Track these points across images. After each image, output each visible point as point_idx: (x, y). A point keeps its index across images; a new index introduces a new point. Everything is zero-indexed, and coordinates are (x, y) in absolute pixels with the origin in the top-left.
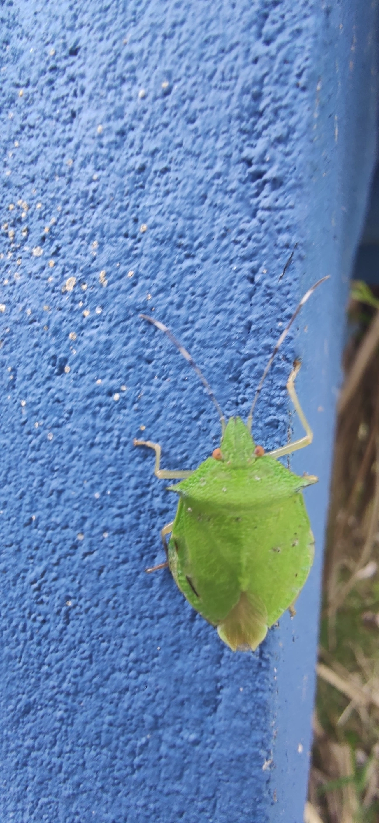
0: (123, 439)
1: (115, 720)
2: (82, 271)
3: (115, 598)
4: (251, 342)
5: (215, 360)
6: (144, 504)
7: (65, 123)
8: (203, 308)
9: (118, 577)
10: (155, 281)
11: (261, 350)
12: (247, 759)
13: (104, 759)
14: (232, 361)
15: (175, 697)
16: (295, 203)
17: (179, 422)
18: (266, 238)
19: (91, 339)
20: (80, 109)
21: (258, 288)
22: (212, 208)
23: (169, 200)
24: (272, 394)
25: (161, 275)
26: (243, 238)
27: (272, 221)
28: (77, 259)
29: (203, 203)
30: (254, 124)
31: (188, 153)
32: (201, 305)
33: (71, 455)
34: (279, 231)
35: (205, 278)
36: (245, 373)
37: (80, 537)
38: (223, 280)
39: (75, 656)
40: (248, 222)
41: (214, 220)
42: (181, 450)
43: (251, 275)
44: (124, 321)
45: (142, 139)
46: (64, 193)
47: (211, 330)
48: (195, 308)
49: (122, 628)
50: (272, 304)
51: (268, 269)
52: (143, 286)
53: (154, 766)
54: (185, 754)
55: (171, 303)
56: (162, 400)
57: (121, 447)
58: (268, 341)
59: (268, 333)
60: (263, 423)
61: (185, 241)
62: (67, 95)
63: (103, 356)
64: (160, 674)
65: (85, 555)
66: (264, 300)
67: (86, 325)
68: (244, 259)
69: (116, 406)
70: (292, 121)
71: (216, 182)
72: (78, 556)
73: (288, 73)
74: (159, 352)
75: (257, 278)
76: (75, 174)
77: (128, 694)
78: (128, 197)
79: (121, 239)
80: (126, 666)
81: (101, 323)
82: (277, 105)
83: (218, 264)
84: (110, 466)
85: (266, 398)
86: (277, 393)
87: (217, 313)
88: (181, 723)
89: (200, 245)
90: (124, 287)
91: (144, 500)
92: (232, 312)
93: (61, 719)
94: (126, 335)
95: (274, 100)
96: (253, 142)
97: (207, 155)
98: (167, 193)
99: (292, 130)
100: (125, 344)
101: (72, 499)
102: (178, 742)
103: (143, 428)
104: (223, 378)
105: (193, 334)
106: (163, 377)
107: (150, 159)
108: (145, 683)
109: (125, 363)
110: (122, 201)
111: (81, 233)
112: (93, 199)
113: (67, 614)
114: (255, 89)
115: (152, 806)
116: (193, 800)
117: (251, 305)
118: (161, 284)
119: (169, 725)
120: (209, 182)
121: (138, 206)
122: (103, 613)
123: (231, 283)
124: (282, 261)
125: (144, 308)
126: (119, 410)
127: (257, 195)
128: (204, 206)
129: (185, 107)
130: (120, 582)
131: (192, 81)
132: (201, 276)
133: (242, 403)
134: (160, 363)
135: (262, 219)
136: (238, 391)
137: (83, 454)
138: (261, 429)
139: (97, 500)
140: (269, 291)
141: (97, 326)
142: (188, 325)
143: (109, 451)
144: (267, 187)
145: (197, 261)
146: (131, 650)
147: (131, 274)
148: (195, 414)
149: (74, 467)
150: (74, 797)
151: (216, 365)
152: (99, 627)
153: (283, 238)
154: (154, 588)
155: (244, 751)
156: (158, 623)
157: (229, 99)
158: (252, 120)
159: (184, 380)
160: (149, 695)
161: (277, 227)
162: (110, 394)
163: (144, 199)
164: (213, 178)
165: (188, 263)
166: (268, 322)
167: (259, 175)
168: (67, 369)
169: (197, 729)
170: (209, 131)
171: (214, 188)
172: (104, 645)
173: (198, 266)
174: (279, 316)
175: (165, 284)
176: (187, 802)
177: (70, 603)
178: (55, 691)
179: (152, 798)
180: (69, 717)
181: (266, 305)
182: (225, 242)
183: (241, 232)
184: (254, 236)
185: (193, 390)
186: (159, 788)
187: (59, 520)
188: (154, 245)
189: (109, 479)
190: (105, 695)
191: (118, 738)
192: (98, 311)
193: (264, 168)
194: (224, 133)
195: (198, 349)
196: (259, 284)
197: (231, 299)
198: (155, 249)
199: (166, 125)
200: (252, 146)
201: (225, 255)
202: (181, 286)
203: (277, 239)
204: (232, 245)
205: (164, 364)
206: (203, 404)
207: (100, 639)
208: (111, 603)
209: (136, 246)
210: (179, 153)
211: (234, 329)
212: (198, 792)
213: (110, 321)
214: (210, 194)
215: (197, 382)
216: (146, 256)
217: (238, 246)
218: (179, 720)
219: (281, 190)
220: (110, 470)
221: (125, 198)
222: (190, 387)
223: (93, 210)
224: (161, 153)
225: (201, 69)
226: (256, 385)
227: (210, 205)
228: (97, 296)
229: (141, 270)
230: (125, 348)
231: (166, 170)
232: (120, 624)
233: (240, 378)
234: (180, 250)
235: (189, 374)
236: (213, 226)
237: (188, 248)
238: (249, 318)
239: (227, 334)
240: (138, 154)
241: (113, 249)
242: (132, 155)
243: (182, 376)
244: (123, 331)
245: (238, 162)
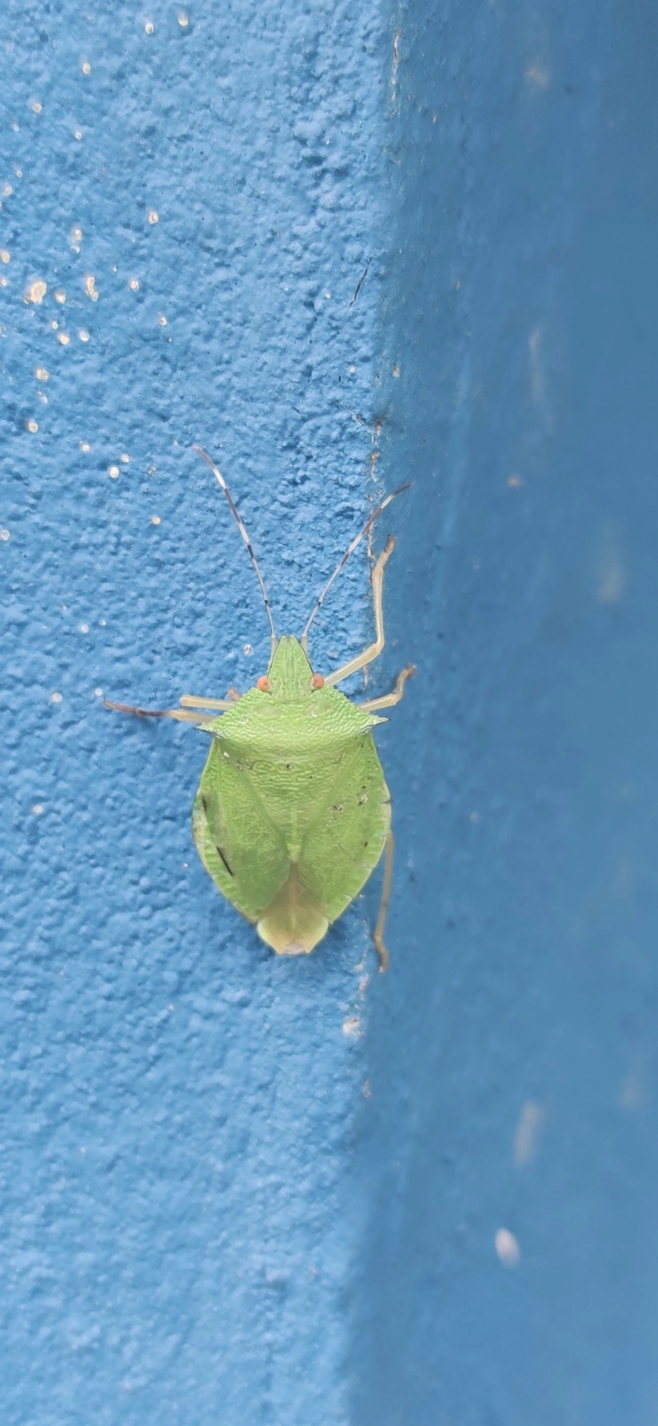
0: (126, 538)
1: (117, 989)
2: (57, 275)
3: (115, 793)
4: (311, 395)
5: (263, 420)
6: (159, 640)
7: (30, 47)
8: (242, 342)
9: (120, 759)
10: (173, 299)
11: (326, 407)
12: (320, 1014)
13: (98, 1058)
14: (286, 421)
15: (211, 938)
16: (366, 202)
17: (212, 511)
18: (328, 249)
19: (72, 379)
20: (55, 34)
21: (319, 318)
22: (254, 198)
23: (190, 181)
24: (343, 471)
25: (181, 289)
26: (296, 246)
27: (337, 226)
28: (49, 256)
29: (240, 190)
30: (308, 91)
31: (218, 118)
32: (241, 338)
33: (40, 565)
34: (346, 239)
35: (245, 299)
36: (306, 438)
37: (57, 698)
38: (271, 304)
39: (47, 896)
40: (304, 224)
41: (256, 216)
42: (215, 554)
43: (310, 299)
44: (124, 356)
45: (150, 90)
46: (27, 152)
47: (256, 375)
48: (232, 342)
49: (126, 842)
50: (340, 342)
51: (333, 293)
52: (154, 304)
53: (181, 1051)
54: (228, 1025)
55: (197, 333)
56: (184, 477)
57: (123, 551)
58: (336, 393)
59: (335, 383)
60: (333, 513)
61: (214, 244)
62: (35, 9)
63: (92, 408)
64: (188, 905)
65: (66, 725)
66: (327, 335)
67: (64, 358)
68: (299, 276)
69: (114, 487)
70: (358, 95)
71: (259, 163)
72: (54, 727)
73: (351, 32)
74: (178, 404)
75: (319, 304)
76: (46, 125)
77: (138, 944)
78: (129, 170)
79: (120, 231)
80: (134, 900)
81: (89, 355)
82: (337, 73)
83: (263, 280)
84: (104, 581)
85: (335, 477)
86: (351, 469)
87: (264, 351)
88: (222, 977)
89: (238, 251)
90: (125, 304)
91: (160, 632)
92: (284, 351)
93: (25, 1005)
94: (130, 376)
95: (333, 67)
96: (308, 113)
97: (244, 125)
98: (188, 170)
99: (357, 106)
100: (127, 390)
101: (43, 637)
102: (218, 1007)
103: (157, 520)
104: (274, 446)
105: (229, 380)
106: (187, 442)
107: (163, 119)
108: (166, 924)
109: (126, 419)
110: (120, 174)
111: (54, 215)
112: (73, 167)
113: (34, 829)
114: (308, 49)
115: (178, 1118)
116: (241, 1095)
117: (311, 342)
118: (181, 303)
119: (203, 983)
120: (247, 164)
121: (144, 185)
122: (95, 818)
123: (282, 309)
124: (351, 281)
125: (157, 338)
126: (118, 493)
127: (316, 185)
128: (242, 195)
129: (212, 56)
130: (124, 764)
131: (221, 22)
132: (239, 296)
133: (302, 483)
134: (181, 421)
135: (323, 223)
136: (296, 466)
137: (62, 562)
138: (330, 521)
139: (85, 635)
140: (334, 324)
141: (82, 361)
142: (223, 366)
143: (104, 556)
144: (328, 177)
145: (232, 273)
146: (142, 873)
147: (134, 285)
148: (235, 499)
149: (46, 583)
150: (46, 1133)
151: (264, 427)
152: (89, 842)
153: (353, 249)
154: (178, 771)
155: (315, 1002)
156: (183, 825)
157: (273, 54)
158: (306, 85)
159: (218, 448)
160: (171, 940)
161: (342, 234)
162: (104, 466)
163: (154, 175)
164: (254, 158)
165: (221, 274)
166: (334, 368)
167: (316, 160)
168: (33, 426)
169: (248, 981)
170: (247, 92)
171: (256, 171)
172: (99, 871)
173: (235, 281)
174: (350, 358)
175: (188, 303)
176: (233, 1098)
177: (39, 809)
178: (15, 957)
179: (178, 1106)
180: (38, 1000)
181: (332, 343)
182: (273, 249)
183: (295, 237)
184: (312, 246)
185: (231, 463)
186: (189, 1085)
187: (19, 672)
188: (170, 246)
189: (104, 602)
190: (98, 951)
191: (122, 1018)
192: (84, 337)
193: (322, 152)
194: (267, 98)
195: (237, 403)
196: (320, 314)
197: (283, 332)
198: (170, 252)
199: (186, 76)
200: (306, 119)
201: (274, 267)
202: (210, 309)
203: (343, 250)
204: (282, 255)
205: (187, 423)
206: (246, 485)
207: (92, 861)
208: (109, 801)
209: (142, 243)
210: (205, 116)
211: (287, 376)
212: (247, 1082)
213: (102, 354)
214: (250, 180)
215: (237, 452)
216: (157, 260)
217: (290, 258)
218: (220, 973)
219: (348, 182)
220: (106, 587)
221: (125, 171)
222: (227, 458)
223: (74, 182)
224: (178, 113)
225: (234, 9)
226: (319, 457)
227: (251, 196)
228: (82, 315)
229: (149, 281)
230: (127, 397)
231: (186, 138)
232: (124, 834)
233: (298, 446)
234: (207, 256)
235: (225, 440)
236: (255, 225)
237: (220, 254)
238: (310, 360)
239: (278, 382)
240: (143, 109)
241: (106, 245)
242: (135, 110)
243: (215, 442)
244: (123, 370)
245: (289, 140)
